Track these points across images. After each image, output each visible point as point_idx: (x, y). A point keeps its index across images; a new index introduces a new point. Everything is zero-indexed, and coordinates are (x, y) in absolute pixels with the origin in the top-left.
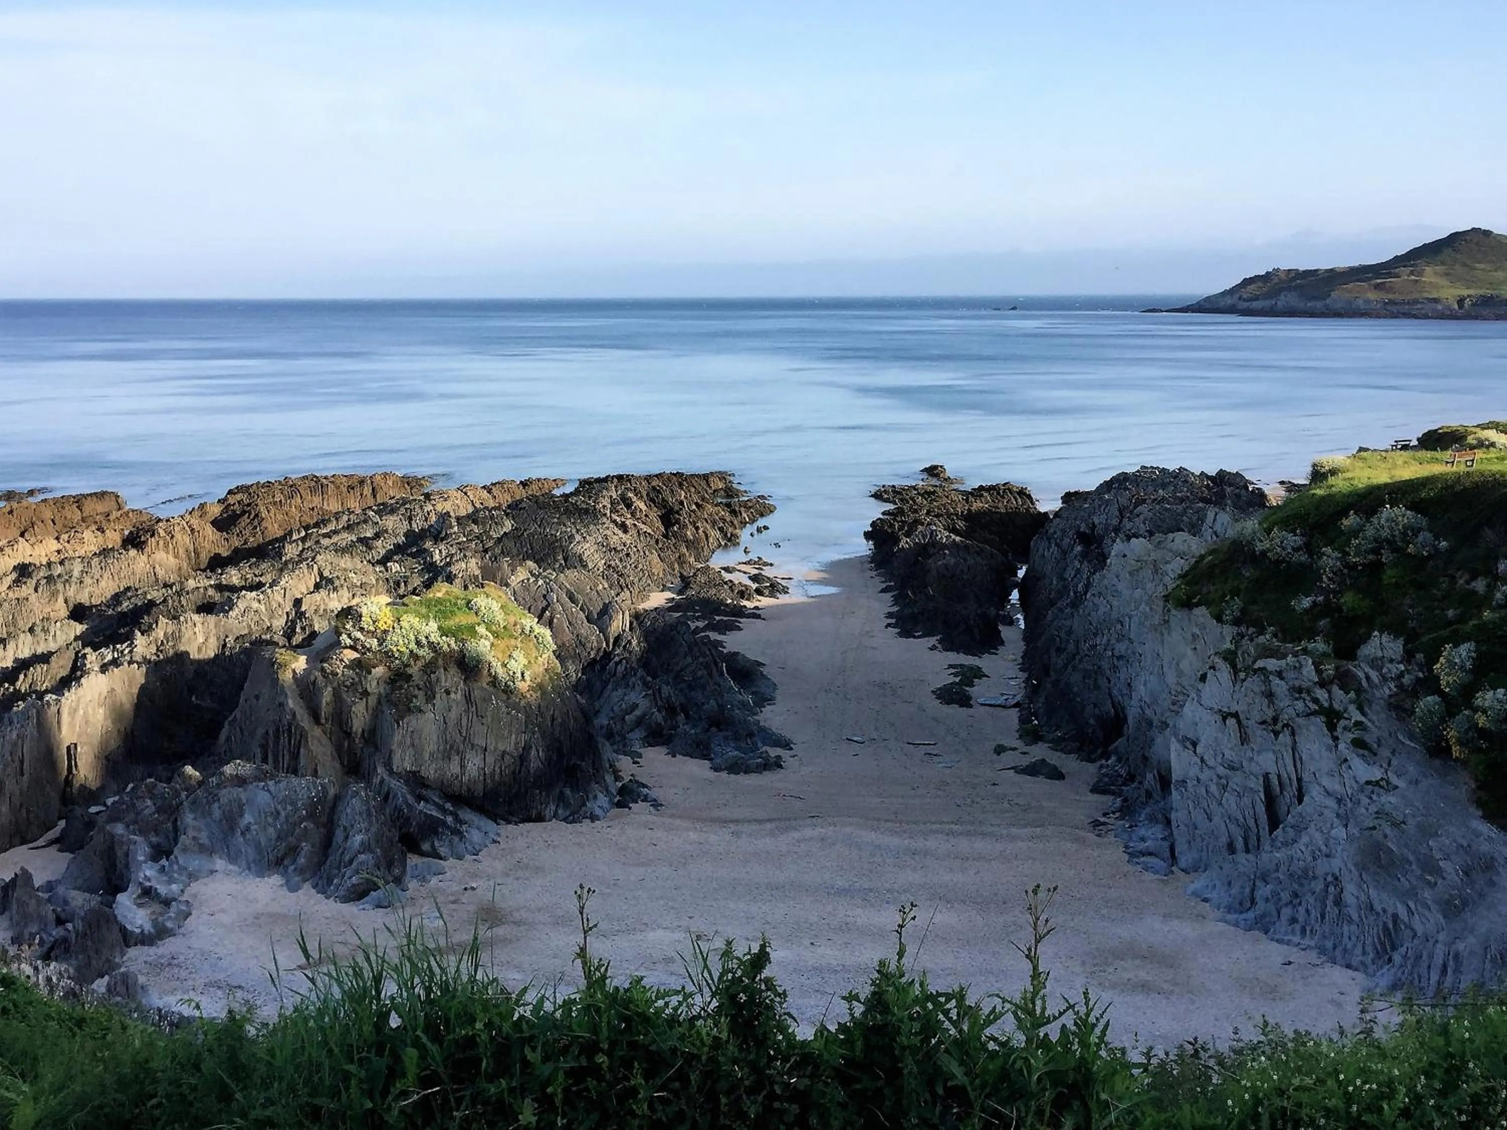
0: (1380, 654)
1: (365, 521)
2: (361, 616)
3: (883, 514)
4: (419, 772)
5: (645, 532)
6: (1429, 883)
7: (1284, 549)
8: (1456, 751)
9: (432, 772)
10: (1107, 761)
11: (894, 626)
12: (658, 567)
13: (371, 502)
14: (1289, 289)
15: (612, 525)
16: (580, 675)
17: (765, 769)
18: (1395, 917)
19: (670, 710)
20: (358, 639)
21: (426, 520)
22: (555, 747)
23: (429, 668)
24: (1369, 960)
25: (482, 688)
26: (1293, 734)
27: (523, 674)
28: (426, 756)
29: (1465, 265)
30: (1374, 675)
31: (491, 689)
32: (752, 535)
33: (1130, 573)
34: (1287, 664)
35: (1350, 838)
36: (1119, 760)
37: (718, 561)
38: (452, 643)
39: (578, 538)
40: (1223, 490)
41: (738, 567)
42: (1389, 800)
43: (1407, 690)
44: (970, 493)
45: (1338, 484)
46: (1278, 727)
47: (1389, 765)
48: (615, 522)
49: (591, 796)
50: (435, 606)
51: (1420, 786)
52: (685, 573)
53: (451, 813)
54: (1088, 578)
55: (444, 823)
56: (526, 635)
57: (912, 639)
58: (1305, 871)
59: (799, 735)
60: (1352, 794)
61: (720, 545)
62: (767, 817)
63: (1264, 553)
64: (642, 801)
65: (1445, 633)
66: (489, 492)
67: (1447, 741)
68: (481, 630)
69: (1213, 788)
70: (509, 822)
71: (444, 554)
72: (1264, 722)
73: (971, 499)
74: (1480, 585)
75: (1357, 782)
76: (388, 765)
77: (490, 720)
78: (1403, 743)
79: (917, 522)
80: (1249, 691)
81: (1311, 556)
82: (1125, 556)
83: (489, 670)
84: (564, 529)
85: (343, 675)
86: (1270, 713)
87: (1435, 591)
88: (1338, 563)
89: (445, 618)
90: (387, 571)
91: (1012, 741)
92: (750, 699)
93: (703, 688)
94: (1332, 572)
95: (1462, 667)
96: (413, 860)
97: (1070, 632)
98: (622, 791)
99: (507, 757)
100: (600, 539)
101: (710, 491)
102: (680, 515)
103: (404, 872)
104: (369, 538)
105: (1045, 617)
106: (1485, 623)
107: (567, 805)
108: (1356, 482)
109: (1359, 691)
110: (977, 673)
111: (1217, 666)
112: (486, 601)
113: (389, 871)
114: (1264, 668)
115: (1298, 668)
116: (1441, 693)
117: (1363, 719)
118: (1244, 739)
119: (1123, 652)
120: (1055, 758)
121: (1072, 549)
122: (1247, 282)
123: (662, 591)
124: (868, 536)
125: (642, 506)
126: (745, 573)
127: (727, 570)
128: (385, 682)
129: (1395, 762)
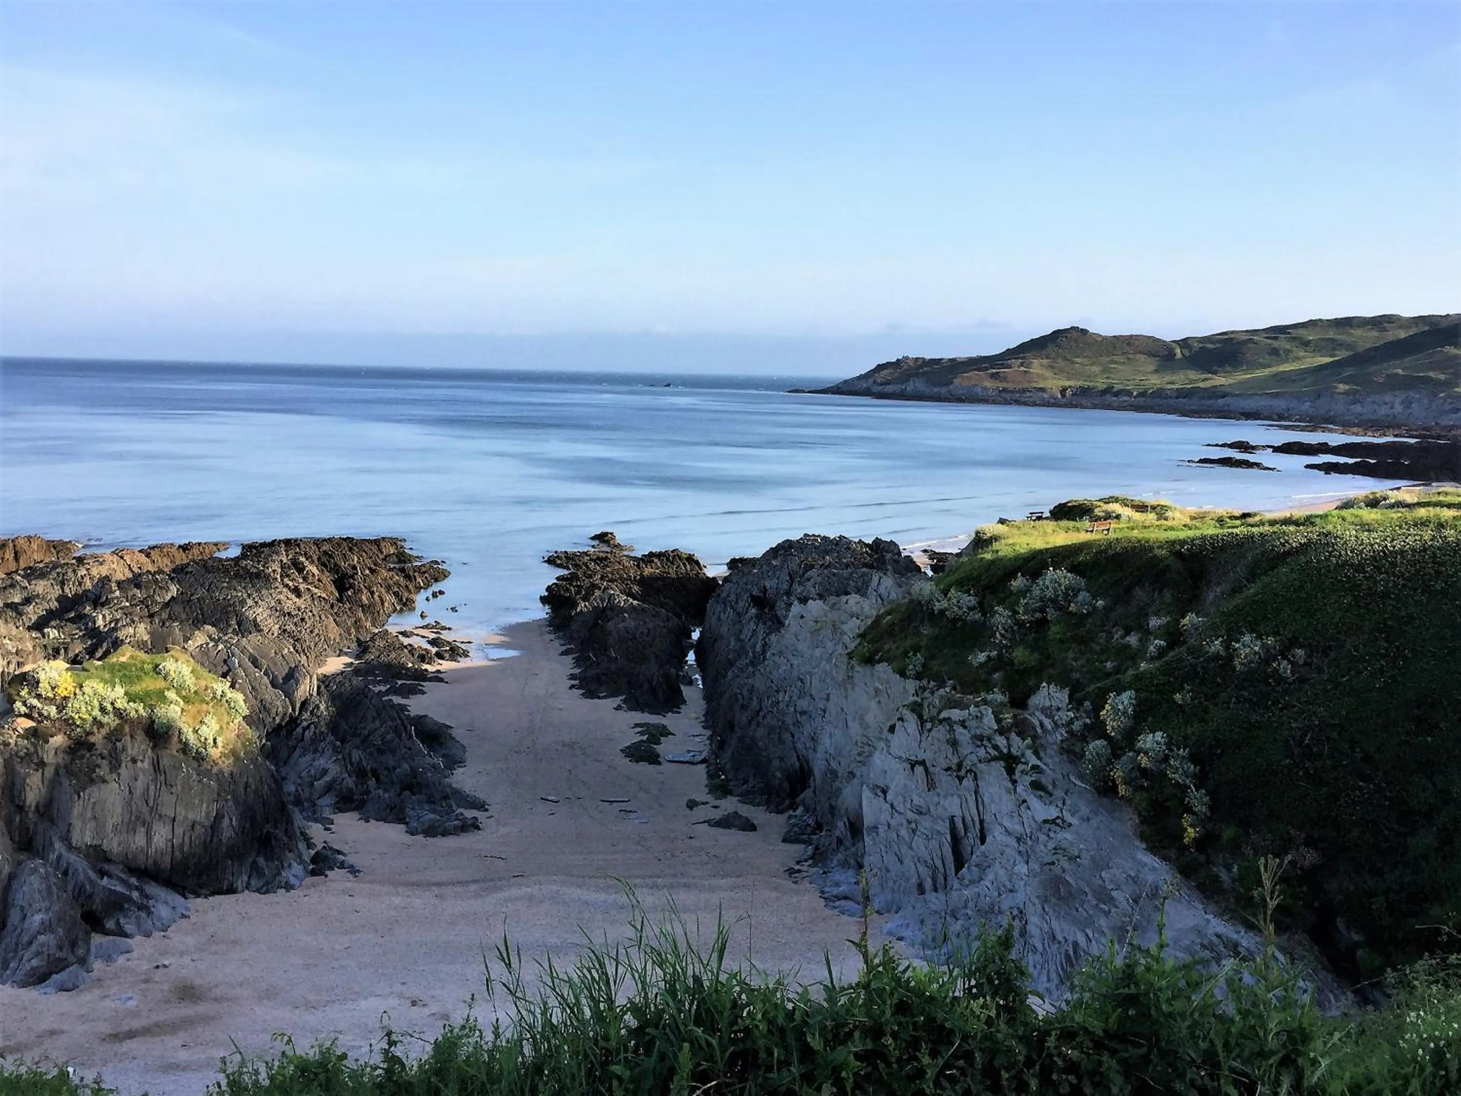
0: (1048, 704)
1: (12, 586)
2: (38, 682)
3: (557, 579)
4: (100, 846)
5: (320, 597)
6: (1104, 912)
7: (960, 608)
8: (1122, 790)
9: (115, 846)
10: (795, 811)
11: (580, 687)
12: (334, 631)
13: (12, 566)
14: (916, 375)
15: (285, 590)
16: (264, 741)
17: (463, 831)
18: (1076, 945)
19: (361, 774)
20: (35, 707)
21: (80, 584)
22: (248, 815)
23: (114, 736)
24: (1054, 986)
25: (173, 756)
26: (976, 778)
27: (215, 740)
28: (109, 828)
29: (1065, 359)
30: (1047, 723)
31: (182, 756)
32: (427, 599)
33: (811, 633)
34: (970, 715)
35: (1032, 874)
36: (807, 810)
37: (395, 625)
38: (141, 709)
39: (250, 602)
40: (883, 557)
41: (415, 632)
42: (1064, 836)
43: (1076, 736)
44: (641, 559)
45: (1003, 549)
46: (962, 773)
47: (1064, 804)
48: (287, 586)
49: (286, 865)
50: (119, 671)
51: (1091, 823)
52: (362, 638)
53: (137, 888)
54: (764, 639)
55: (129, 899)
56: (219, 700)
57: (596, 700)
58: (992, 906)
59: (496, 798)
60: (1031, 832)
61: (395, 610)
62: (471, 879)
63: (942, 612)
64: (339, 868)
65: (1108, 682)
66: (148, 555)
67: (1113, 781)
68: (171, 695)
69: (903, 832)
70: (198, 896)
71: (108, 619)
72: (949, 769)
73: (642, 565)
74: (1133, 640)
75: (1034, 820)
76: (66, 839)
77: (180, 788)
78: (1075, 785)
79: (594, 586)
80: (935, 740)
81: (984, 614)
82: (802, 617)
83: (179, 737)
84: (235, 593)
85: (16, 745)
86: (955, 760)
87: (1094, 646)
88: (1009, 621)
89: (132, 683)
90: (44, 637)
91: (702, 795)
92: (440, 762)
93: (393, 752)
94: (1004, 629)
95: (1125, 713)
96: (97, 939)
97: (752, 690)
98: (315, 859)
99: (198, 828)
100: (273, 604)
101: (381, 556)
102: (354, 579)
103: (88, 951)
104: (19, 604)
105: (724, 677)
106: (1142, 673)
107: (260, 874)
108: (1017, 548)
109: (1035, 737)
110: (664, 732)
111: (905, 717)
112: (175, 665)
113: (73, 951)
114: (949, 719)
115: (979, 718)
116: (1106, 737)
117: (1039, 763)
118: (931, 785)
119: (805, 708)
120: (746, 811)
121: (747, 612)
122: (880, 368)
123: (339, 656)
124: (543, 600)
125: (315, 570)
126: (423, 637)
127: (404, 634)
128: (65, 752)
129: (1068, 802)
